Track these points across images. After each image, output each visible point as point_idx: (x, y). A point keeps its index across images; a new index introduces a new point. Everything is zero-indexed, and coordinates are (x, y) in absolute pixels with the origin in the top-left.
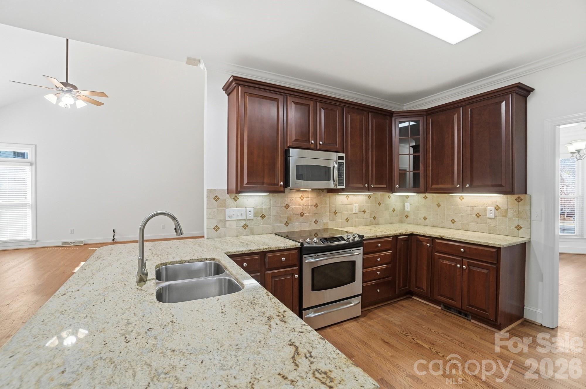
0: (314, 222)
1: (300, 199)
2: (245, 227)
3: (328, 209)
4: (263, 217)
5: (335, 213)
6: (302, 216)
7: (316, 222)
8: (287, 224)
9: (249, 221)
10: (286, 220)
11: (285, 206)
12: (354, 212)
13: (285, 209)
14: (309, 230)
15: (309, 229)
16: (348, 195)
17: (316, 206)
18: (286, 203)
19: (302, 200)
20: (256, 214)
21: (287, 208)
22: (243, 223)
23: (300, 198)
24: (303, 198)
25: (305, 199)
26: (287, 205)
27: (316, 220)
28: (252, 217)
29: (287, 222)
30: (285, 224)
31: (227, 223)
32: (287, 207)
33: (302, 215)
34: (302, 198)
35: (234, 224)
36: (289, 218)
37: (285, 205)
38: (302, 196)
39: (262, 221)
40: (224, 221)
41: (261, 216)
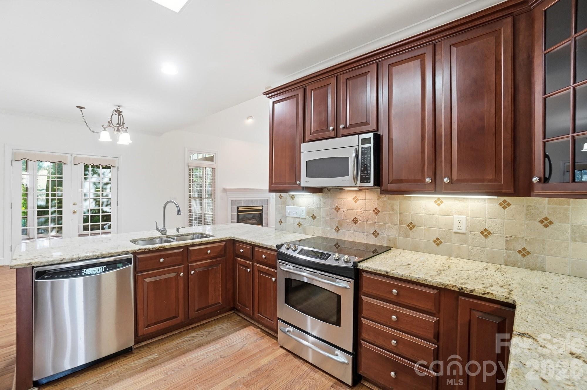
0: (373, 234)
1: (353, 201)
2: (299, 224)
3: (397, 219)
4: (314, 217)
5: (411, 226)
6: (356, 223)
7: (376, 234)
8: (337, 230)
9: (303, 220)
10: (337, 225)
11: (336, 209)
12: (455, 230)
13: (335, 211)
14: (365, 244)
15: (366, 242)
16: (439, 199)
17: (376, 211)
18: (336, 205)
19: (356, 202)
20: (308, 214)
21: (337, 211)
22: (298, 221)
23: (354, 199)
24: (358, 199)
25: (360, 202)
26: (337, 207)
27: (376, 231)
28: (305, 217)
29: (337, 227)
30: (335, 229)
31: (288, 219)
32: (337, 209)
33: (355, 221)
34: (356, 200)
35: (291, 220)
36: (340, 223)
37: (335, 207)
38: (355, 197)
39: (313, 222)
40: (285, 216)
41: (312, 217)
